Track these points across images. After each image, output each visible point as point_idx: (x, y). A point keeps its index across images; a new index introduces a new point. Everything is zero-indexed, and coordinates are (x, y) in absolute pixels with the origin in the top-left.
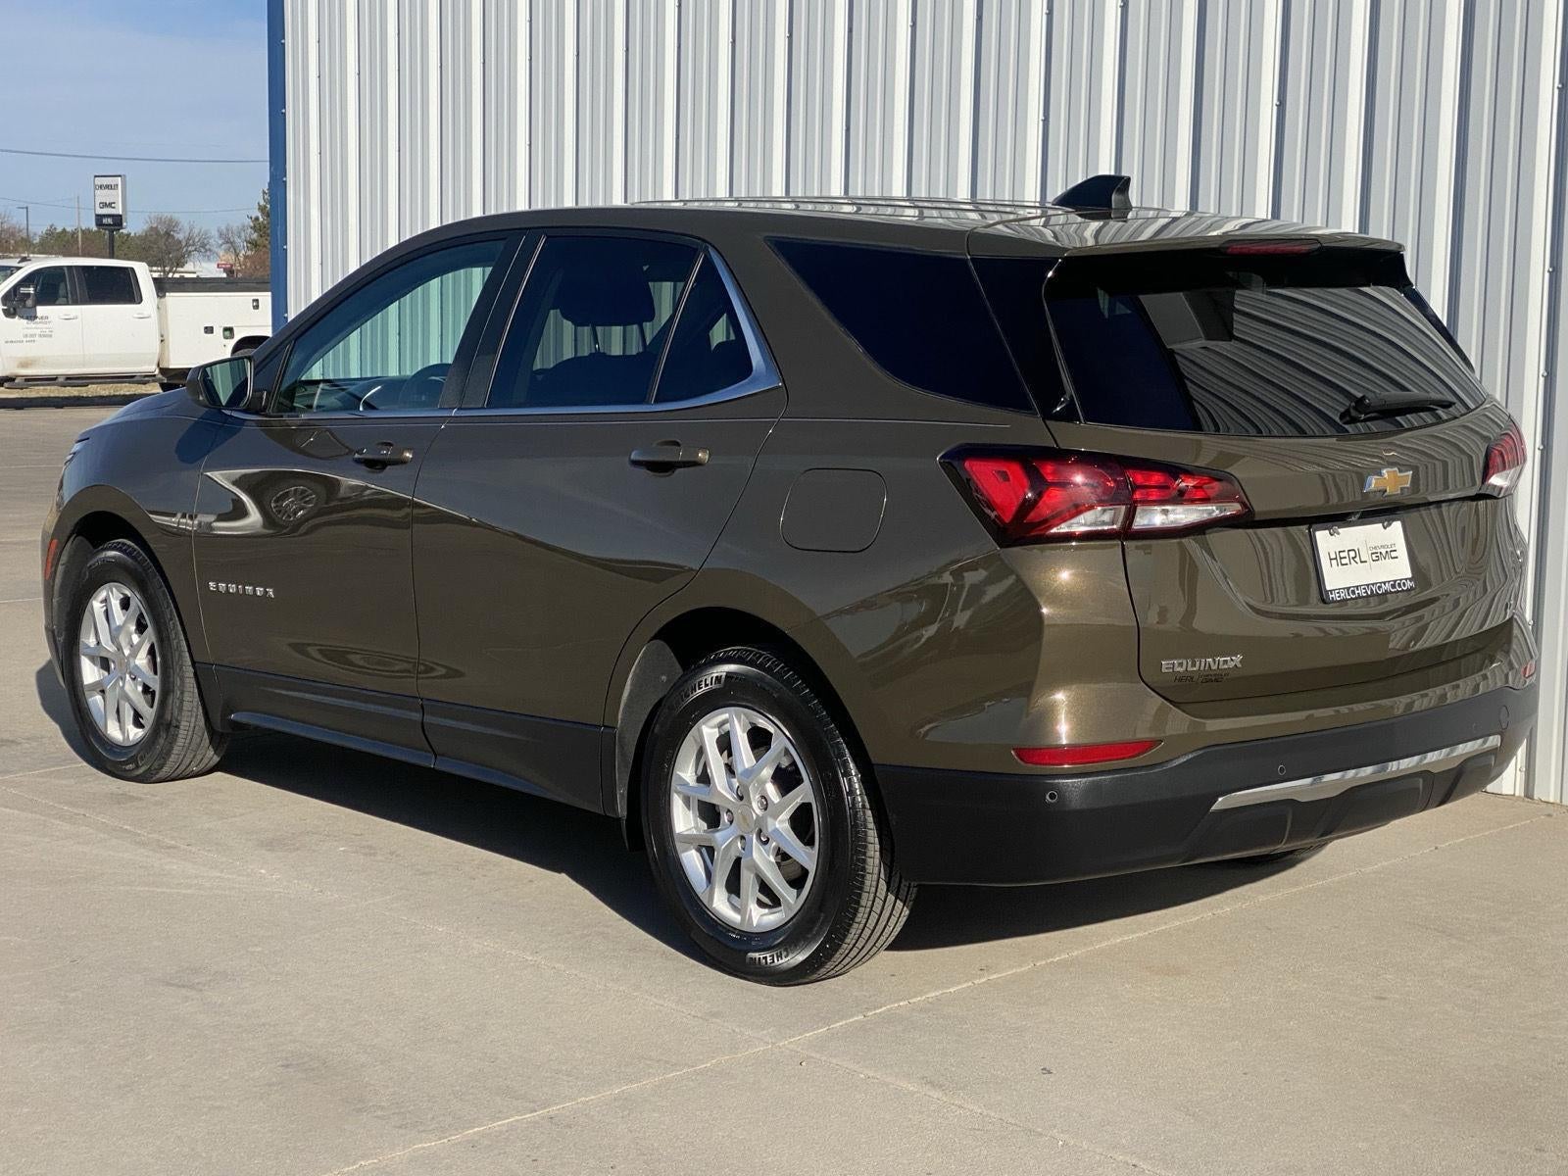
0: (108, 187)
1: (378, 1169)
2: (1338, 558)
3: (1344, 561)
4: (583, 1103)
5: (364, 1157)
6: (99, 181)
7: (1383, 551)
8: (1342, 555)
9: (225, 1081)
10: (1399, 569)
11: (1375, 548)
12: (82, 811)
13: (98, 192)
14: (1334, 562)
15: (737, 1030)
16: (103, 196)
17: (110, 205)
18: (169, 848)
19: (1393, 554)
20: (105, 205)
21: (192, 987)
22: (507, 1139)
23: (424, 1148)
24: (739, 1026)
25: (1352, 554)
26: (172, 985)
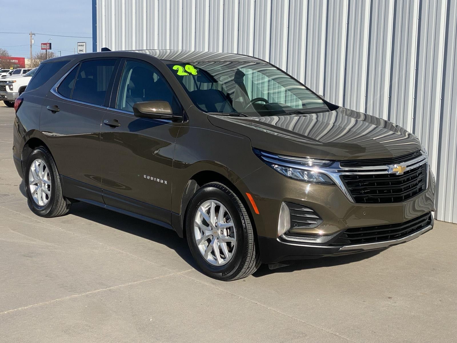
0: (81, 45)
1: (60, 301)
4: (120, 287)
5: (58, 298)
6: (79, 44)
9: (30, 279)
12: (18, 213)
13: (79, 47)
15: (168, 270)
16: (80, 48)
17: (82, 51)
18: (38, 222)
20: (80, 51)
21: (30, 257)
22: (96, 295)
23: (74, 296)
24: (169, 269)
26: (25, 256)
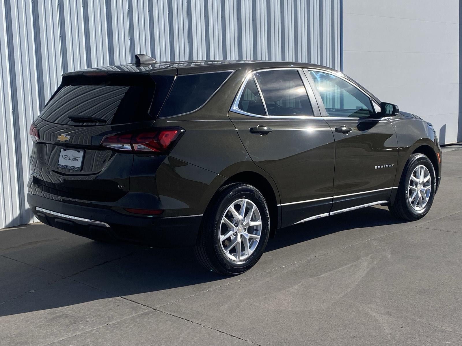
2: (64, 157)
3: (65, 158)
7: (76, 158)
8: (66, 156)
10: (78, 164)
11: (74, 157)
14: (63, 158)
19: (78, 160)
25: (68, 157)
